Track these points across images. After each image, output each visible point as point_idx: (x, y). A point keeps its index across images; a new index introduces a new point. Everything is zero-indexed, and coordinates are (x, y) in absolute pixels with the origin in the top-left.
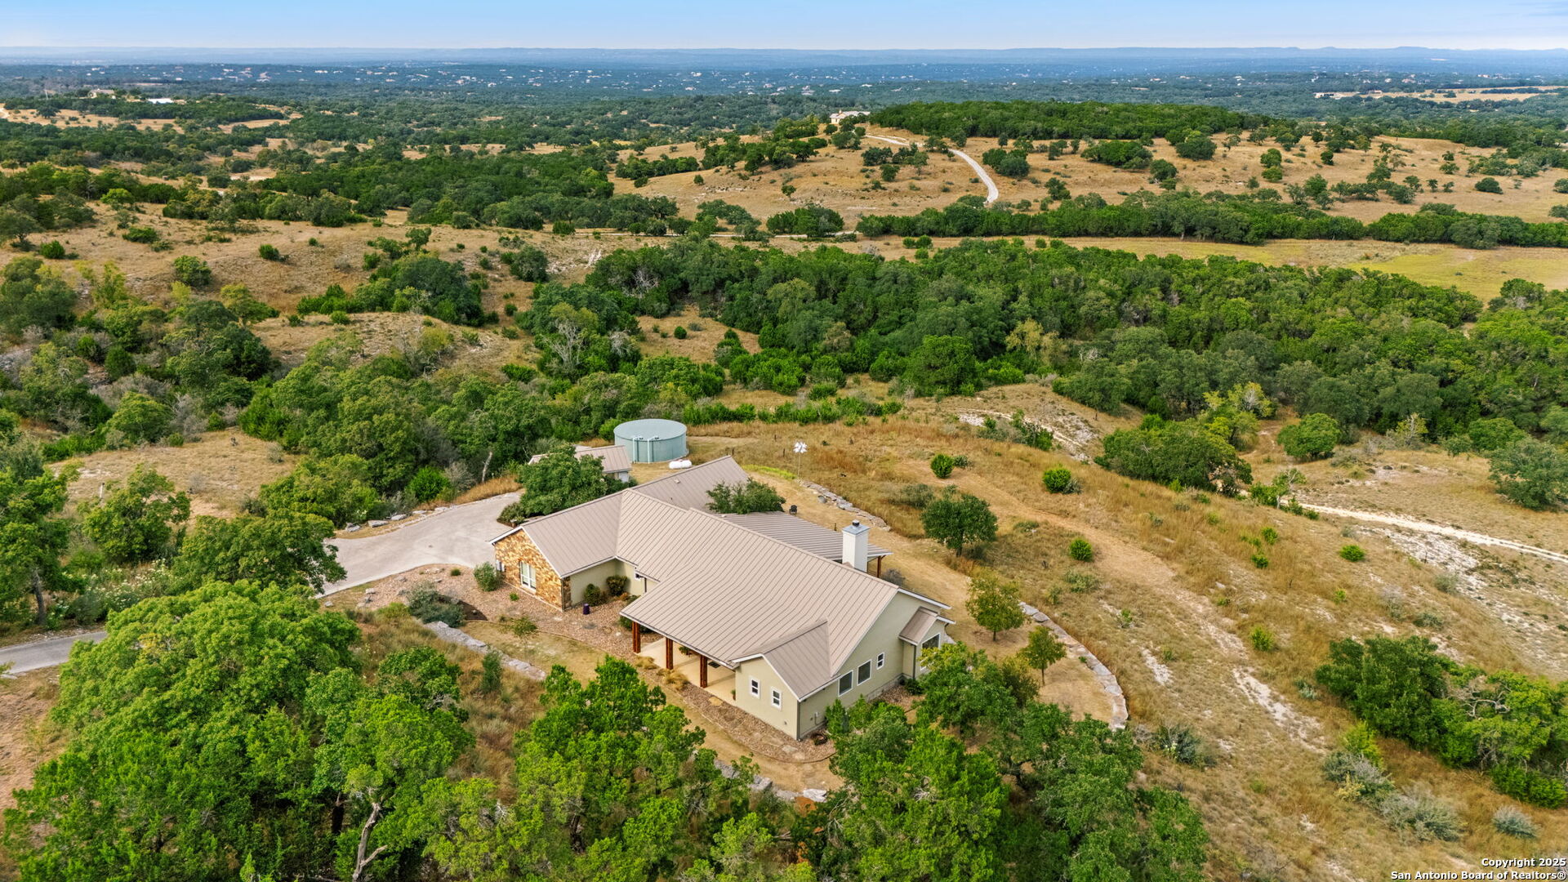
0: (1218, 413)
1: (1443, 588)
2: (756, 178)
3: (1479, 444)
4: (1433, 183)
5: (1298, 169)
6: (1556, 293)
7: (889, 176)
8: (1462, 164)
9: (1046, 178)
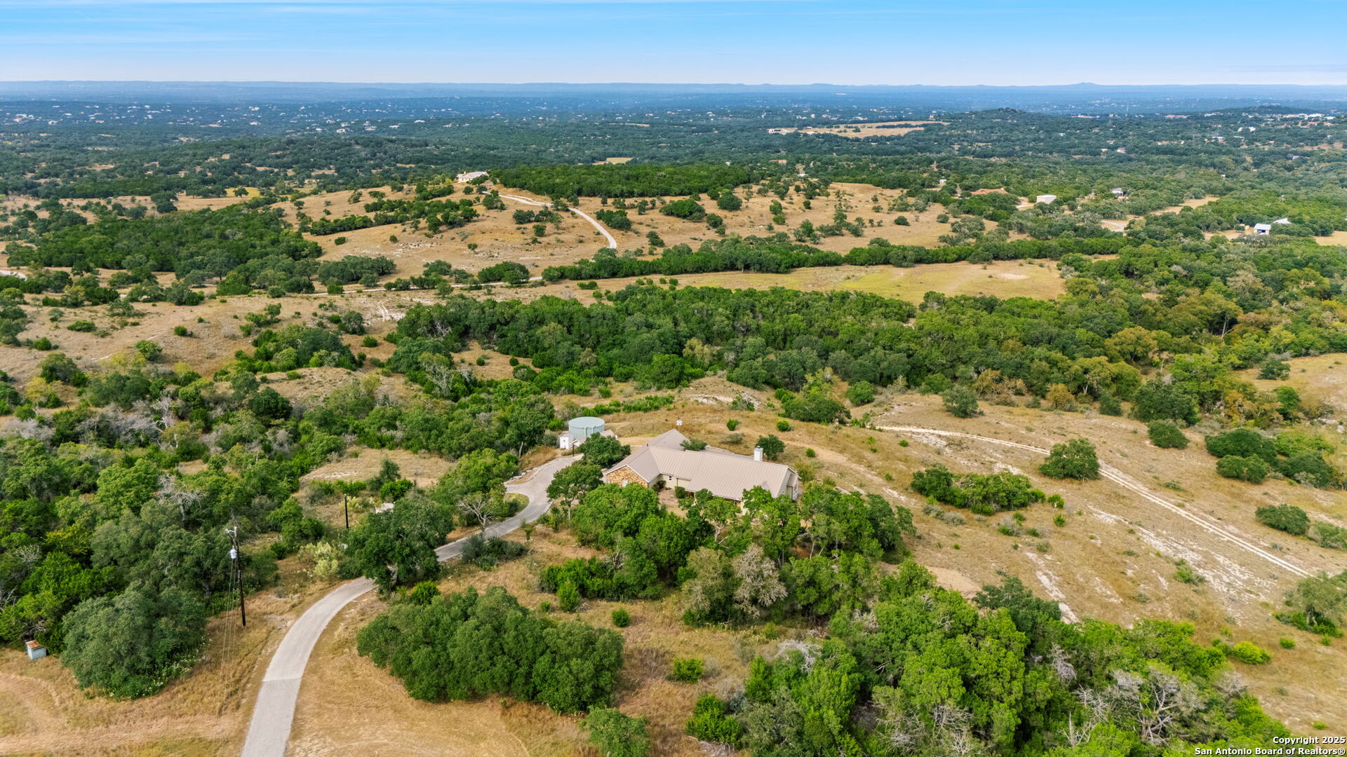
0: (813, 385)
1: (939, 453)
2: (439, 236)
3: (936, 390)
4: (871, 221)
5: (792, 214)
6: (951, 299)
7: (540, 232)
8: (884, 205)
9: (646, 230)
